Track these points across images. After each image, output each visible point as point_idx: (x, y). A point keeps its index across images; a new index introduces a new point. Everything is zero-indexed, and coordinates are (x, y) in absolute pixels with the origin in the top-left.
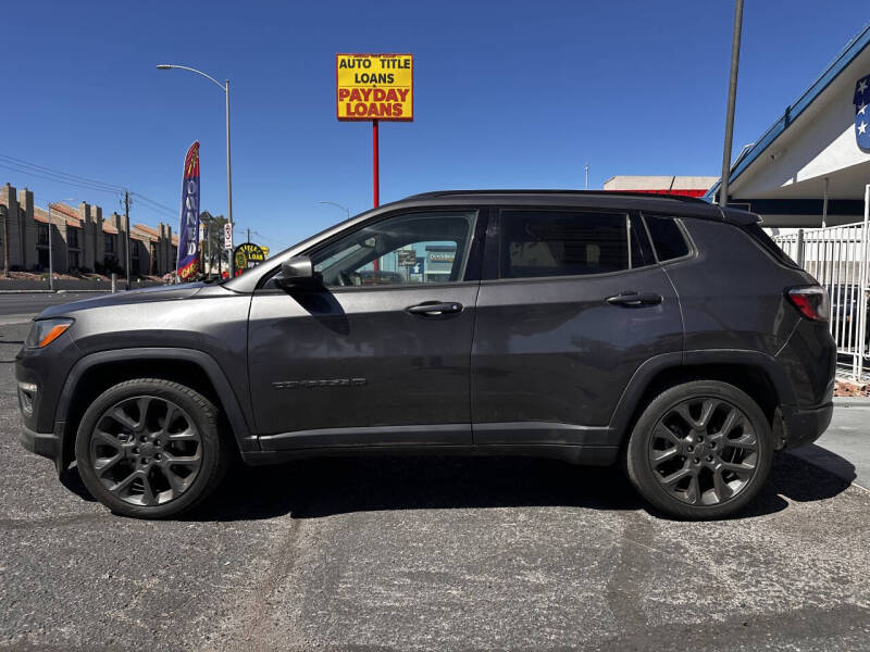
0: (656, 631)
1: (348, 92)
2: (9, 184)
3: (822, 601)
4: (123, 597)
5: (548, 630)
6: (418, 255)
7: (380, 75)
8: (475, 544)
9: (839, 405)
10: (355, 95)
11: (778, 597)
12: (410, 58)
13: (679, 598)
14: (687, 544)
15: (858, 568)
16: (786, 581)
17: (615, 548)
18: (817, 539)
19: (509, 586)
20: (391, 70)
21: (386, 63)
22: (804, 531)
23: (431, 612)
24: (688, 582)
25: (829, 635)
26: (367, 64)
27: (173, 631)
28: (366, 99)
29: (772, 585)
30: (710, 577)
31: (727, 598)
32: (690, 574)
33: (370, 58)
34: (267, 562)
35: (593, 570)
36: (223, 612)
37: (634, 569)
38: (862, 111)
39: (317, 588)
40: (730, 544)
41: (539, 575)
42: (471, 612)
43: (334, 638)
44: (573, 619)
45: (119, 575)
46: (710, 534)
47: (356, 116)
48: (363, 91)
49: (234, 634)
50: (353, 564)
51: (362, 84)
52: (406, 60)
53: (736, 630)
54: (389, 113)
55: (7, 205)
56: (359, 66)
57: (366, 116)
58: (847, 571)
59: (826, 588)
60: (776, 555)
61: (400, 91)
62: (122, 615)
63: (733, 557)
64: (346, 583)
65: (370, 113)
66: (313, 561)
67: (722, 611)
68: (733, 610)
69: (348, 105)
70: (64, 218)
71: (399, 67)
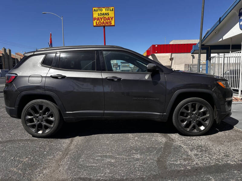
0: (169, 172)
1: (96, 18)
2: (4, 48)
3: (220, 162)
4: (16, 164)
5: (138, 172)
6: (118, 64)
7: (105, 13)
8: (121, 147)
9: (234, 104)
10: (98, 19)
11: (207, 161)
12: (113, 8)
13: (178, 162)
14: (183, 146)
15: (232, 152)
16: (210, 156)
17: (162, 147)
18: (221, 143)
19: (129, 159)
20: (108, 12)
21: (107, 10)
22: (218, 141)
23: (105, 167)
24: (181, 157)
25: (221, 173)
26: (101, 10)
27: (29, 174)
28: (101, 20)
29: (206, 158)
30: (188, 155)
31: (192, 162)
32: (182, 155)
33: (102, 8)
34: (61, 153)
35: (154, 154)
36: (45, 168)
37: (166, 153)
38: (241, 18)
39: (73, 160)
40: (196, 145)
41: (138, 155)
42: (116, 167)
43: (75, 175)
44: (146, 169)
45: (17, 157)
46: (190, 143)
47: (99, 25)
48: (100, 18)
49: (47, 175)
50: (85, 153)
51: (100, 16)
52: (112, 9)
53: (193, 171)
54: (108, 24)
55: (4, 53)
56: (99, 11)
57: (101, 25)
58: (229, 153)
59: (222, 158)
60: (209, 148)
61: (111, 17)
62: (15, 170)
63: (196, 149)
64: (82, 159)
65: (102, 24)
66: (74, 153)
67: (190, 166)
68: (194, 165)
69: (96, 22)
70: (20, 57)
71: (111, 11)
